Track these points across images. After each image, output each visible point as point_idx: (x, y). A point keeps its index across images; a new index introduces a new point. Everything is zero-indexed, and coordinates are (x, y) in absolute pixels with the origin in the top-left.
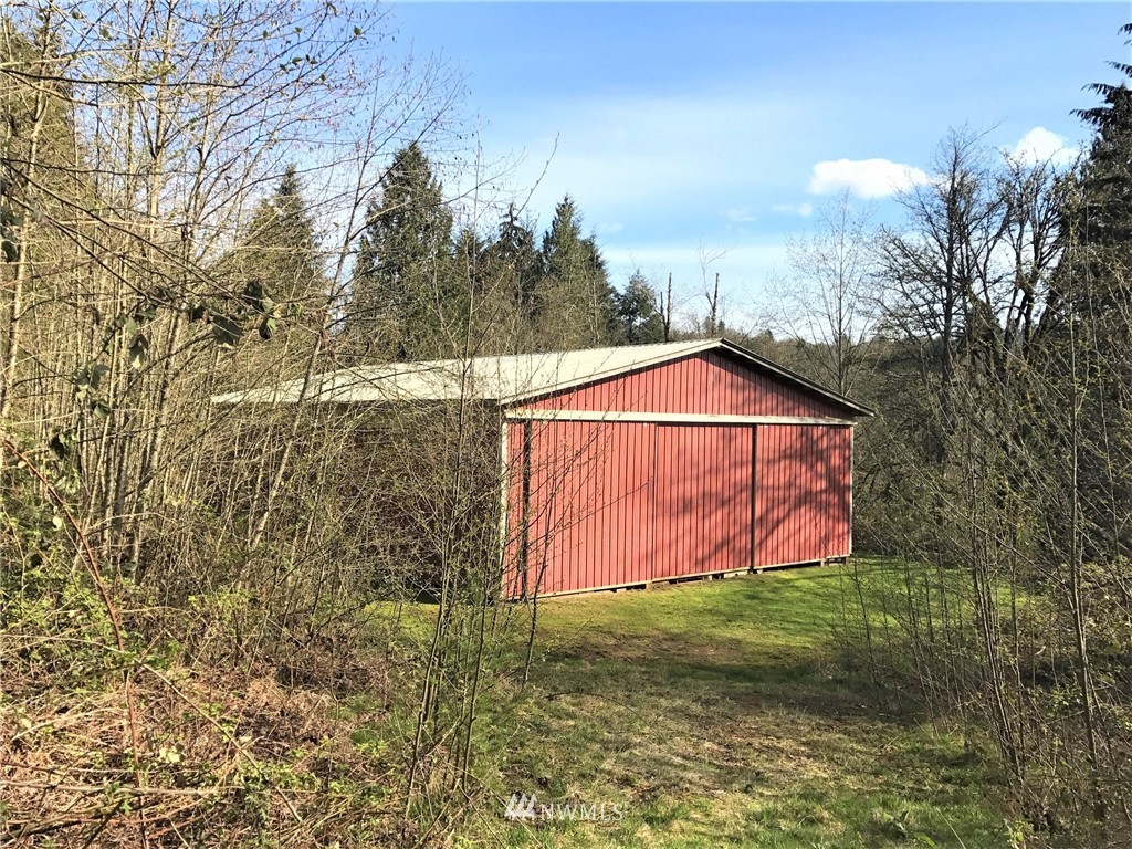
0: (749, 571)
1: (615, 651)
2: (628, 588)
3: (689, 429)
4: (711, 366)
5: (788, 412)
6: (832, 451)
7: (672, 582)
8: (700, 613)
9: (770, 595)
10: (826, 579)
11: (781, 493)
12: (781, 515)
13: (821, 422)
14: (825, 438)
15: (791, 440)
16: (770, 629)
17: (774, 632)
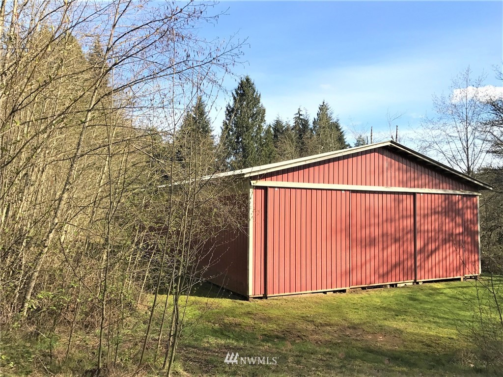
0: (413, 283)
1: (311, 335)
2: (334, 292)
3: (372, 195)
4: (385, 158)
5: (436, 186)
6: (465, 210)
7: (363, 288)
8: (377, 308)
9: (427, 298)
10: (465, 289)
11: (433, 234)
12: (433, 247)
13: (458, 192)
14: (460, 202)
15: (438, 202)
16: (425, 322)
17: (428, 325)
